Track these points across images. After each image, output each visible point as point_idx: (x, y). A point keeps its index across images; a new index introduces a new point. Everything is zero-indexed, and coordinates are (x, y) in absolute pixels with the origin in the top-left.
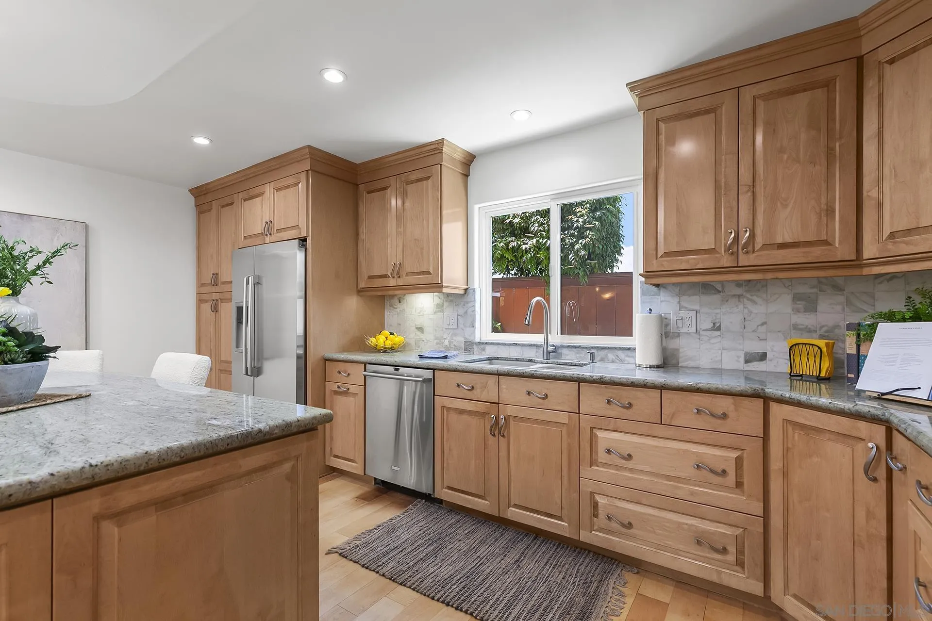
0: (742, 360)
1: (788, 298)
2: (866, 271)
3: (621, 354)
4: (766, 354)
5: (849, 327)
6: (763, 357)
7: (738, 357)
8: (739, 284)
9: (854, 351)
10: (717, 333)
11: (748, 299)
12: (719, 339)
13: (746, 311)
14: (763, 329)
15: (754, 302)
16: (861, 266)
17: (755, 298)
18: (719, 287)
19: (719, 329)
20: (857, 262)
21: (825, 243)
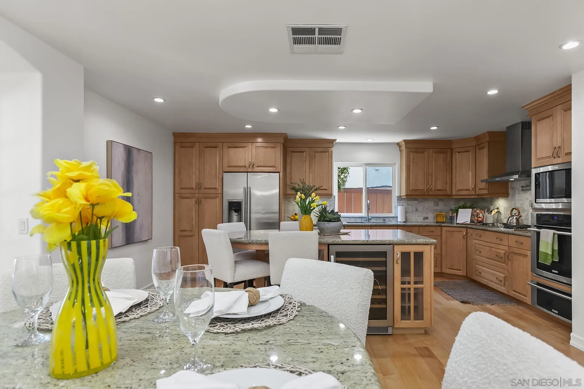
0: (423, 219)
1: (433, 202)
2: (453, 197)
3: (391, 219)
4: (428, 217)
5: (450, 210)
6: (427, 218)
7: (422, 218)
8: (422, 198)
9: (451, 215)
10: (417, 212)
11: (424, 203)
12: (417, 214)
13: (424, 206)
14: (427, 210)
15: (425, 203)
16: (452, 196)
17: (426, 202)
18: (417, 199)
19: (417, 211)
20: (451, 195)
21: (446, 190)
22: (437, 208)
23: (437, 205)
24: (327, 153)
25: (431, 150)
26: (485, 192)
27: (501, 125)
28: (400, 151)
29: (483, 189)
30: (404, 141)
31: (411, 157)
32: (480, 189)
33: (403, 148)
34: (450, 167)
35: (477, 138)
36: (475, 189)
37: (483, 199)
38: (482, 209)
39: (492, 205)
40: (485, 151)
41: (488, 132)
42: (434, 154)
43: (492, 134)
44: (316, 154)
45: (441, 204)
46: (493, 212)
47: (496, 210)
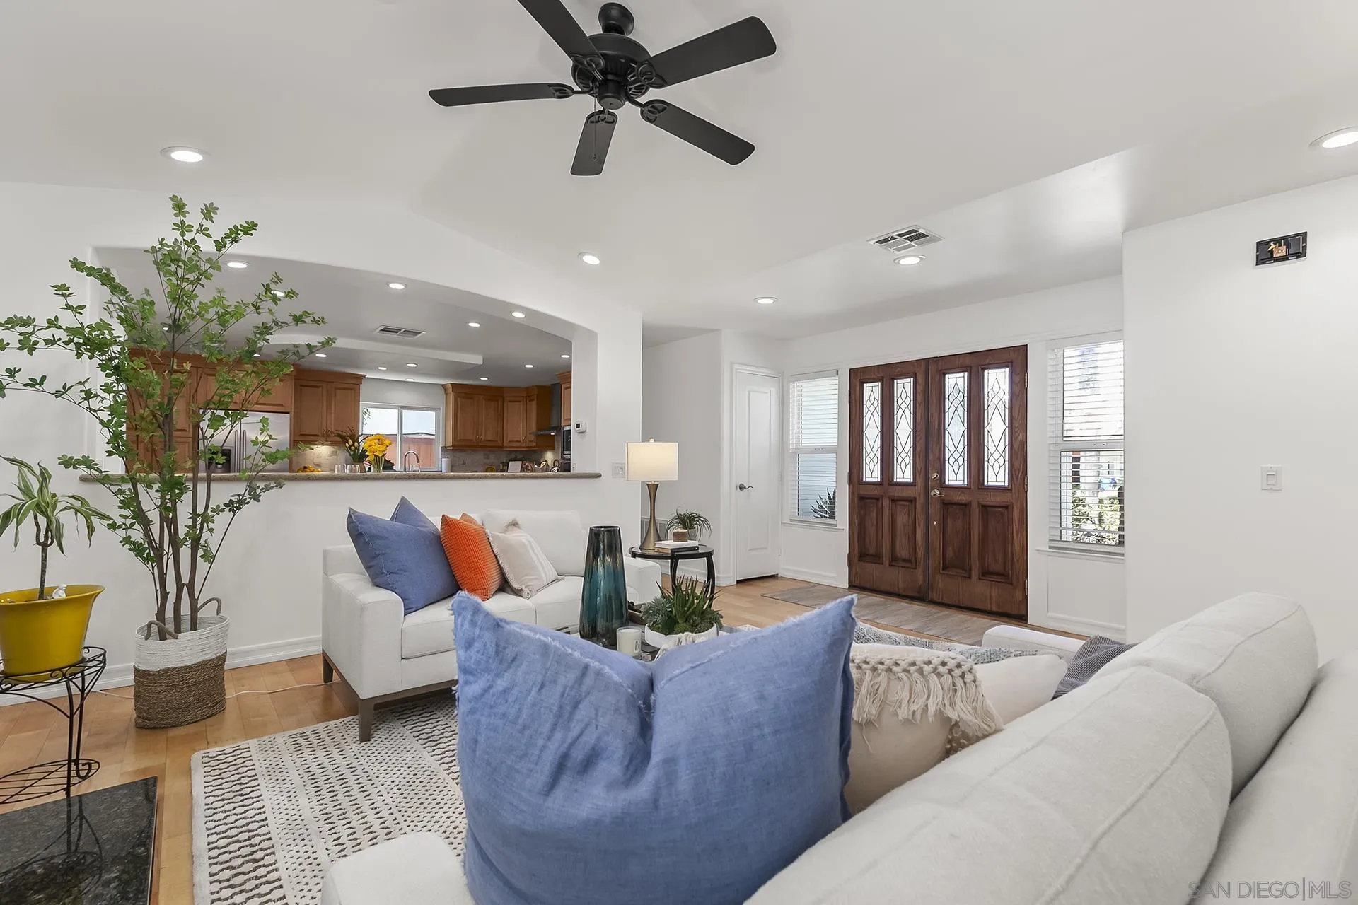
1: (482, 455)
2: (504, 449)
5: (501, 463)
8: (470, 450)
9: (502, 469)
11: (473, 455)
12: (465, 467)
13: (472, 458)
14: (477, 463)
17: (475, 454)
18: (466, 450)
19: (465, 464)
20: (502, 447)
21: (496, 441)
22: (486, 461)
23: (488, 458)
24: (353, 391)
25: (481, 397)
26: (534, 444)
27: (547, 382)
28: (446, 394)
29: (532, 441)
30: (451, 384)
31: (459, 402)
32: (530, 441)
33: (450, 390)
34: (501, 417)
35: (527, 389)
36: (525, 441)
37: (535, 452)
38: (531, 461)
39: (541, 458)
40: (534, 403)
41: (537, 386)
42: (484, 401)
43: (539, 387)
44: (338, 391)
45: (492, 456)
46: (542, 465)
47: (545, 463)
